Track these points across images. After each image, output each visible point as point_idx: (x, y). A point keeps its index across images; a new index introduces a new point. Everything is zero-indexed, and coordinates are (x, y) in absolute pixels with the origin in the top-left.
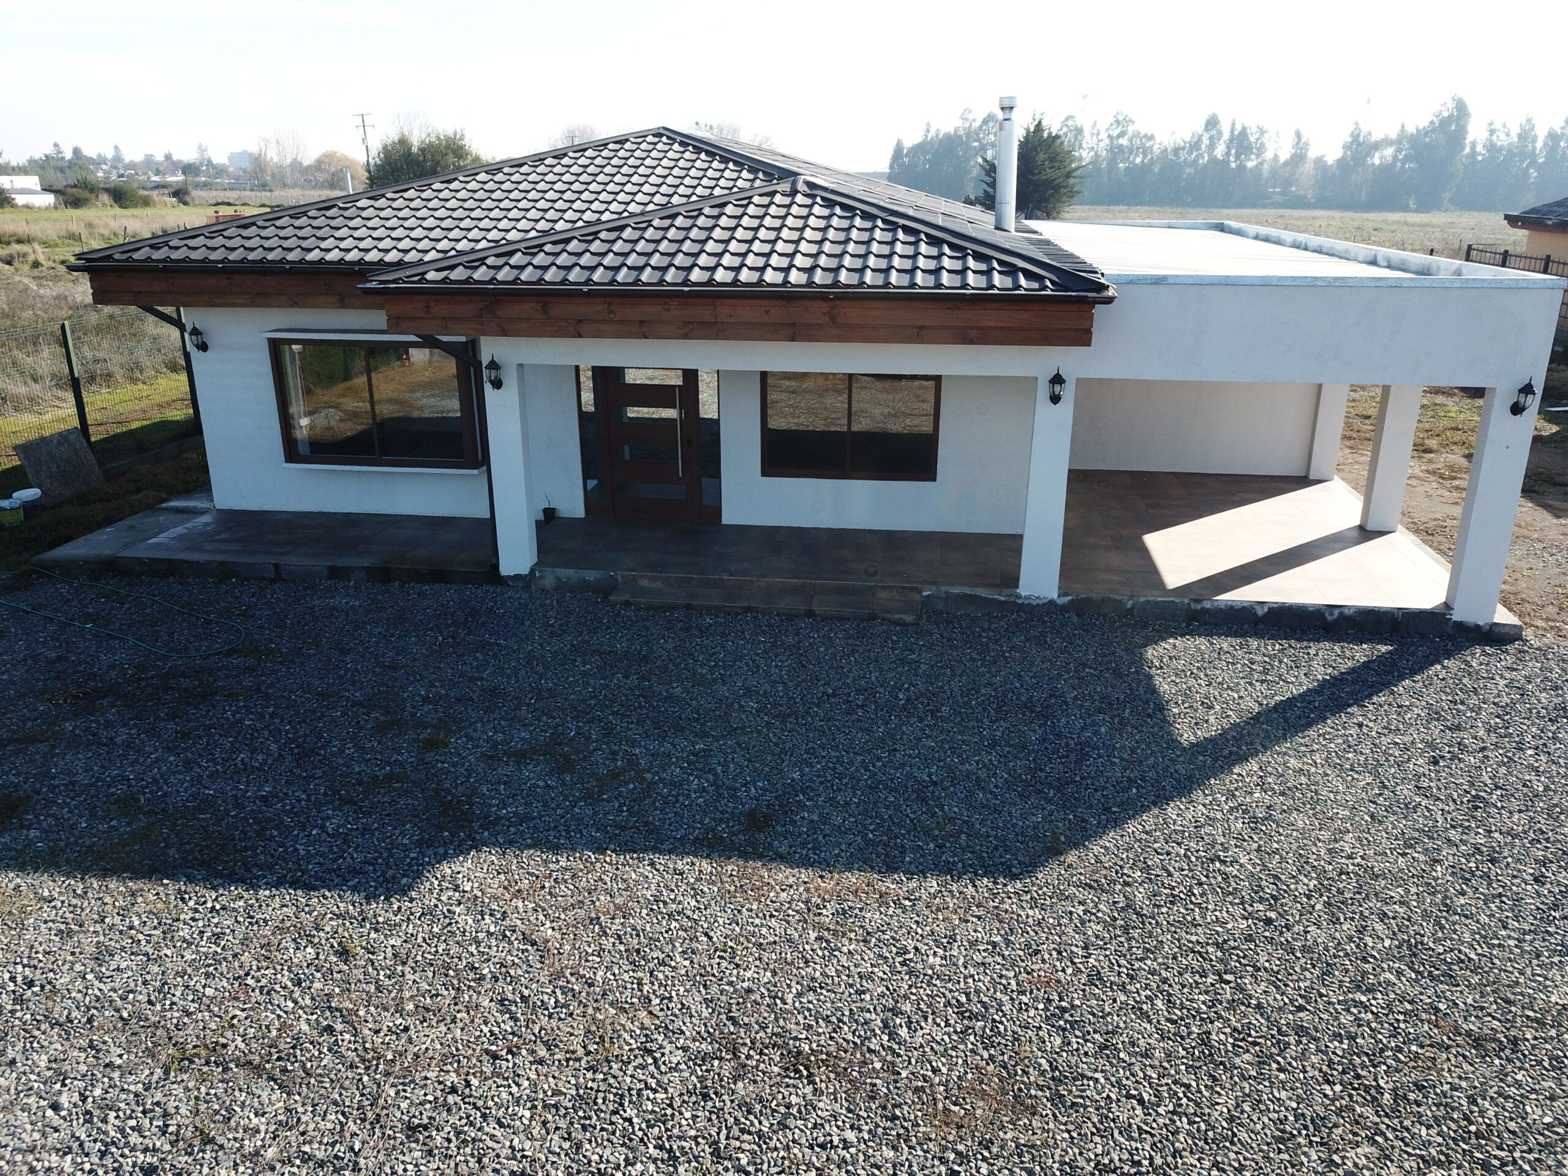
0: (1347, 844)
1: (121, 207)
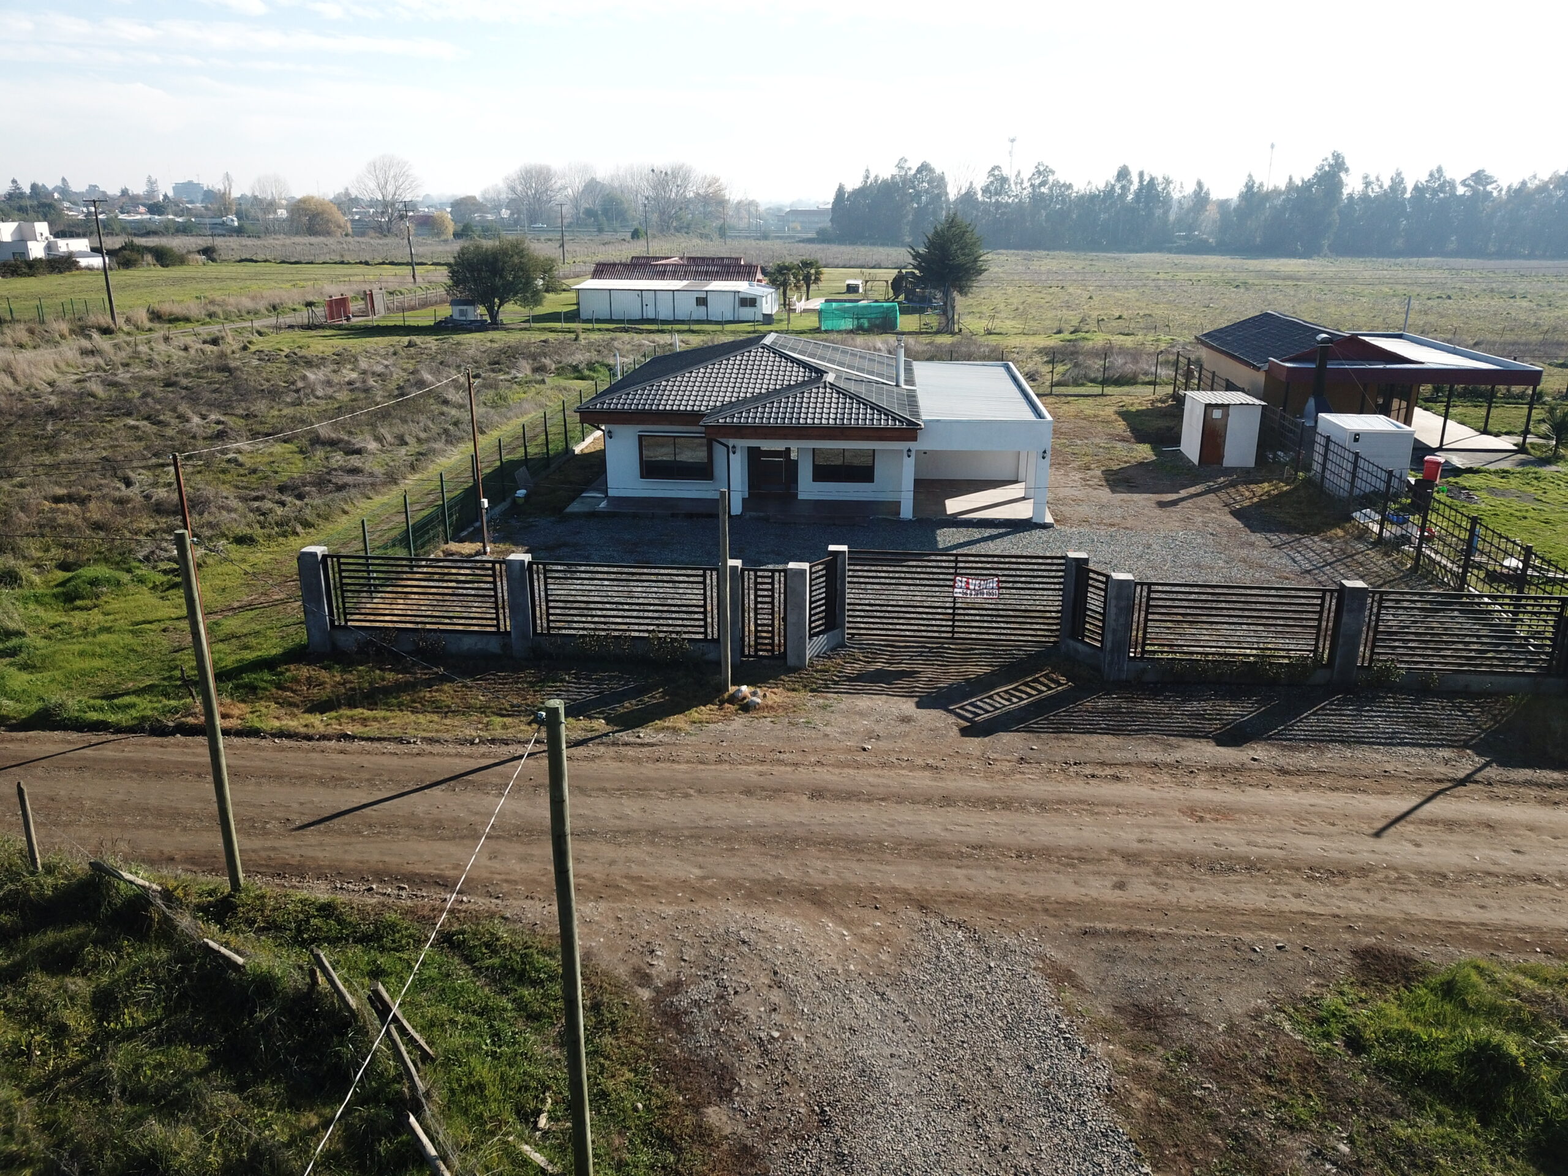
1: (162, 266)
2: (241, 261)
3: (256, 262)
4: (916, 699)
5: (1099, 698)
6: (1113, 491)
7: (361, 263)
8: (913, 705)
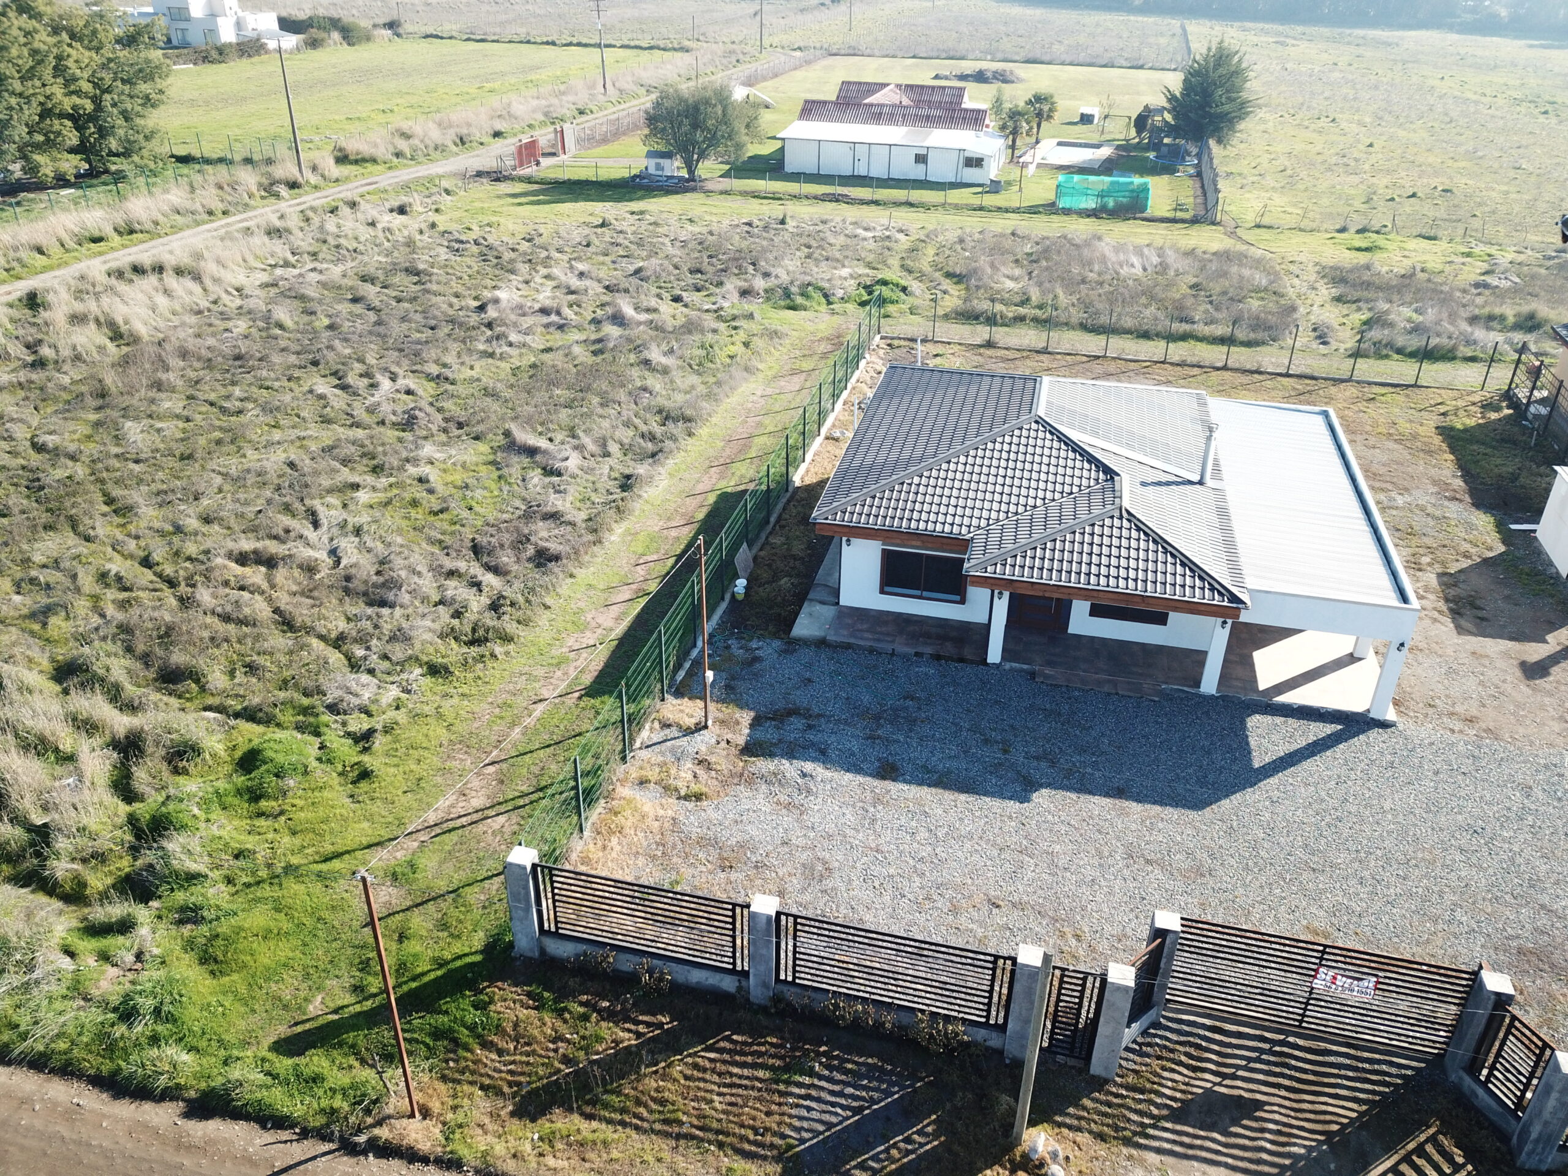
0: (1299, 812)
1: (349, 44)
2: (427, 36)
3: (442, 38)
6: (1460, 630)
7: (547, 43)
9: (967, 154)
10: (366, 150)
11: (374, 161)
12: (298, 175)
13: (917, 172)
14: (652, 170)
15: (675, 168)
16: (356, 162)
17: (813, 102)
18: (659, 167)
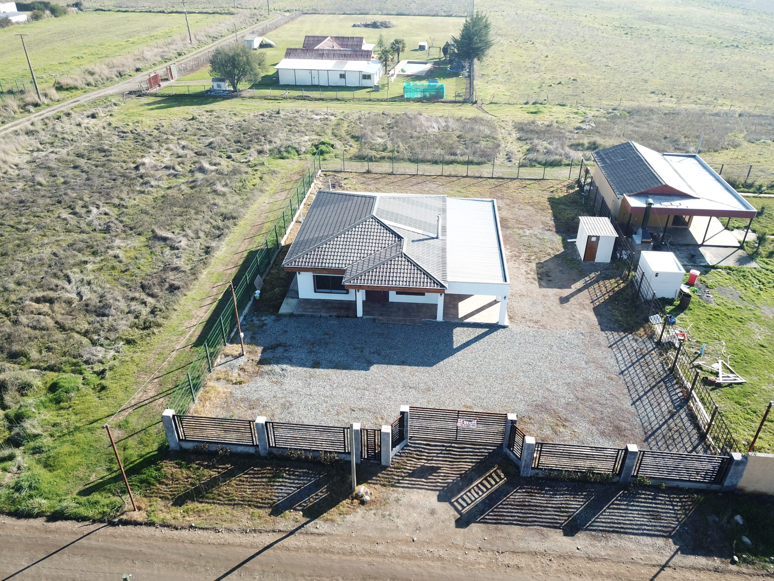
0: (468, 364)
1: (55, 17)
2: (96, 10)
4: (437, 493)
5: (516, 492)
6: (540, 286)
7: (160, 12)
8: (436, 498)
9: (363, 73)
10: (71, 83)
11: (76, 88)
12: (38, 100)
13: (341, 82)
14: (216, 87)
15: (226, 86)
16: (67, 89)
17: (291, 49)
18: (219, 86)
